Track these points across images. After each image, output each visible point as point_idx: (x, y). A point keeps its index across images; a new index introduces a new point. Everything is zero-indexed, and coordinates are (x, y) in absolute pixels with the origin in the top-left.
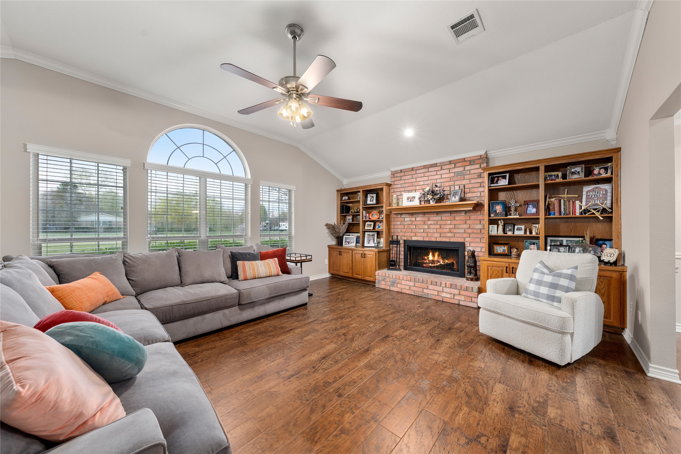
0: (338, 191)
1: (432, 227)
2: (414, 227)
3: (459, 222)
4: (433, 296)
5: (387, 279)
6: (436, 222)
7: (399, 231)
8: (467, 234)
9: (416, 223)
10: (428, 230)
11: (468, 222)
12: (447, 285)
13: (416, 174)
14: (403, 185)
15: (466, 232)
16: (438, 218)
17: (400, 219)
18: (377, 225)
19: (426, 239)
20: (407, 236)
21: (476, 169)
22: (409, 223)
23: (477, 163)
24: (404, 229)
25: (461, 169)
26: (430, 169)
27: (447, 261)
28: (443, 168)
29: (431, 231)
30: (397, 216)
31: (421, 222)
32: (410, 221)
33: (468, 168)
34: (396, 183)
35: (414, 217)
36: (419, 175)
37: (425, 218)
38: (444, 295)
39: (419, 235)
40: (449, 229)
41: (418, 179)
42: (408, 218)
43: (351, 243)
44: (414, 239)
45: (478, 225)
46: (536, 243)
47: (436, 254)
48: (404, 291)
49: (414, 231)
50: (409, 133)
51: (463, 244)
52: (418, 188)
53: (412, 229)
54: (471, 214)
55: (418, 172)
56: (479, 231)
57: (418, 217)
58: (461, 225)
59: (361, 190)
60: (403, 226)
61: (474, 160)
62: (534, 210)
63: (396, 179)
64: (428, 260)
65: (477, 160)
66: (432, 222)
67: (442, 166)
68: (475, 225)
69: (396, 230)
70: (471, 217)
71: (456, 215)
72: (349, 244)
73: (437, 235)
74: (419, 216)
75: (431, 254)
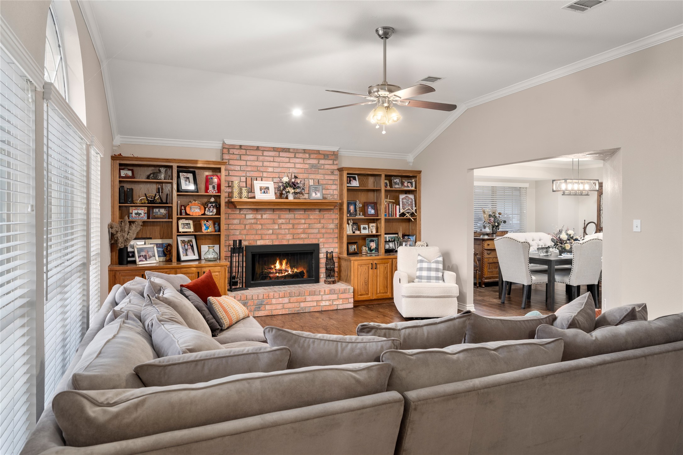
0: (114, 158)
1: (283, 226)
2: (260, 227)
3: (313, 221)
4: (312, 308)
5: (250, 303)
6: (288, 221)
7: (237, 233)
8: (321, 235)
9: (262, 222)
10: (278, 231)
11: (322, 221)
12: (326, 292)
13: (263, 156)
14: (243, 168)
15: (320, 232)
16: (290, 215)
17: (238, 216)
18: (203, 225)
19: (276, 243)
20: (249, 240)
21: (329, 164)
22: (253, 221)
23: (330, 158)
24: (245, 231)
25: (314, 162)
26: (282, 154)
27: (296, 270)
28: (297, 155)
29: (283, 232)
30: (233, 211)
31: (269, 220)
32: (255, 218)
33: (322, 162)
34: (231, 162)
35: (260, 214)
36: (267, 158)
37: (274, 216)
38: (323, 303)
39: (267, 237)
40: (303, 230)
41: (266, 164)
42: (252, 215)
43: (150, 257)
44: (259, 243)
45: (332, 225)
46: (375, 241)
47: (284, 262)
48: (275, 313)
49: (259, 232)
50: (297, 112)
51: (318, 245)
52: (265, 175)
53: (257, 230)
54: (325, 213)
55: (266, 153)
56: (332, 231)
57: (265, 214)
58: (316, 225)
59: (175, 165)
60: (243, 226)
61: (328, 155)
62: (372, 212)
63: (232, 156)
64: (275, 269)
65: (331, 156)
66: (284, 221)
67: (295, 153)
68: (328, 224)
69: (232, 231)
70: (325, 215)
71: (310, 213)
72: (146, 259)
73: (289, 237)
74: (267, 212)
75: (278, 262)
